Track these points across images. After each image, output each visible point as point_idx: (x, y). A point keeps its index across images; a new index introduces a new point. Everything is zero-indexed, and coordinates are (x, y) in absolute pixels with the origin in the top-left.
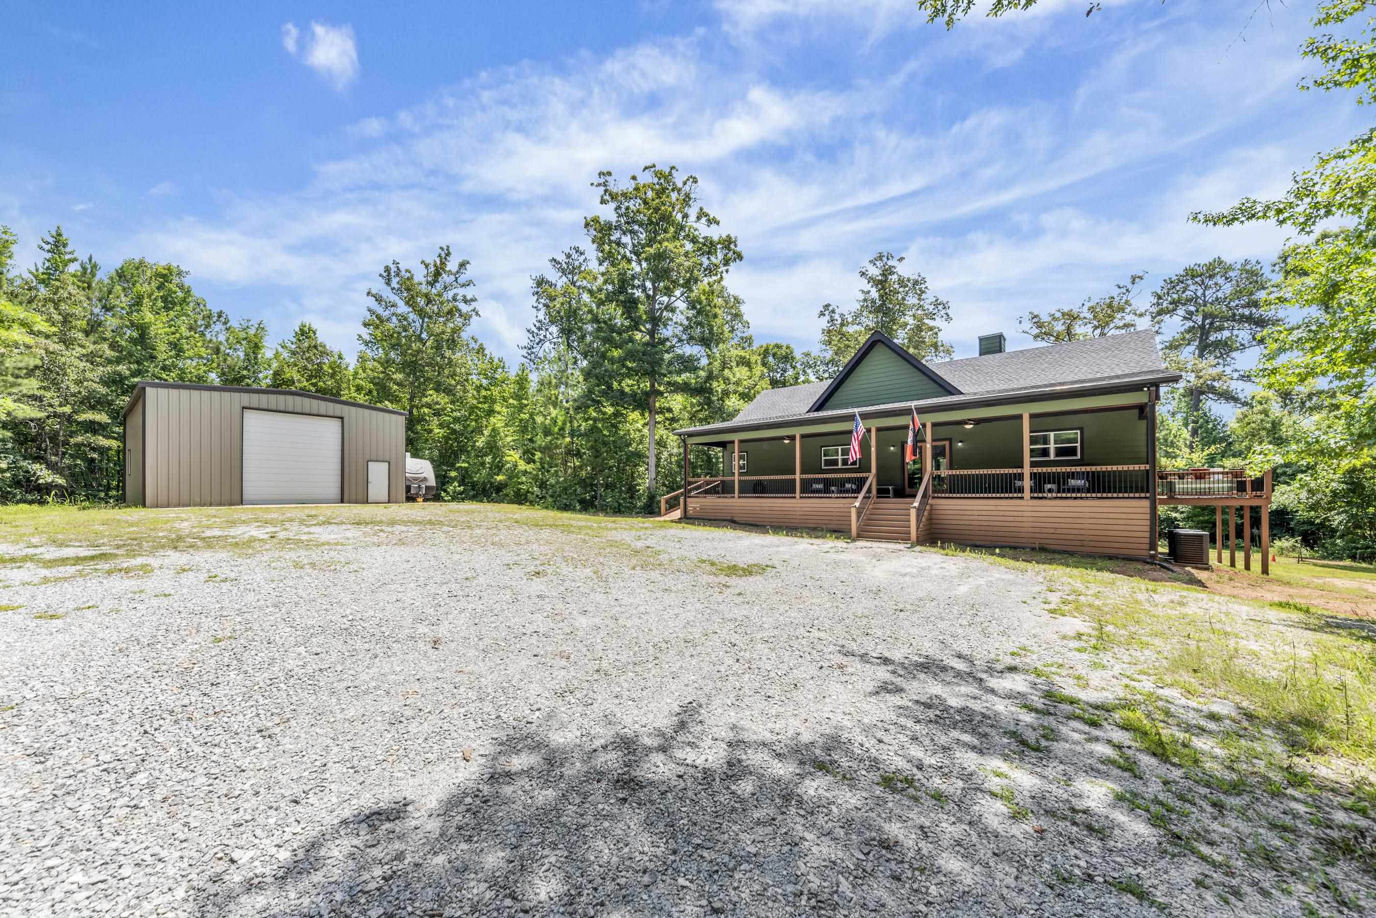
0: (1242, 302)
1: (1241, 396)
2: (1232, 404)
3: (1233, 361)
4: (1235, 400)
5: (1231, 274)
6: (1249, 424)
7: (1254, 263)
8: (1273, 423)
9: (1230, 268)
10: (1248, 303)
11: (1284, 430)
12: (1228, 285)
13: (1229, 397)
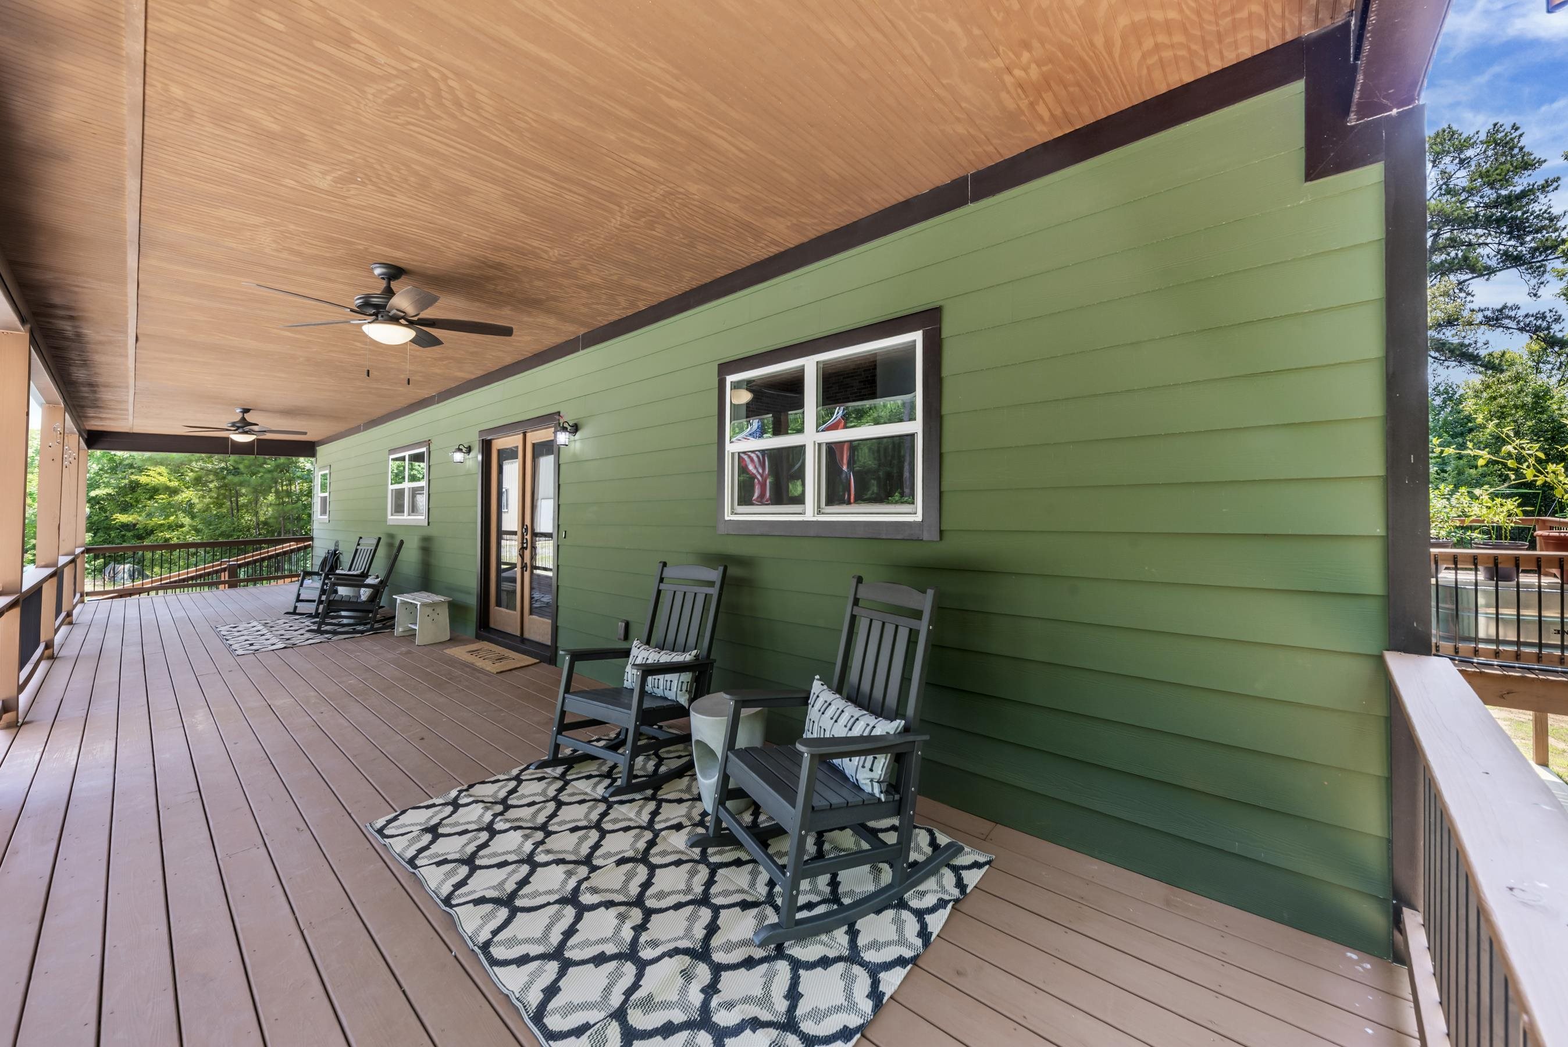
0: (1486, 200)
1: (1483, 353)
2: (1468, 366)
3: (1469, 298)
4: (1474, 359)
5: (1470, 153)
6: (1495, 398)
7: (1508, 129)
8: (1536, 396)
9: (1468, 143)
10: (1496, 201)
11: (1555, 407)
12: (1463, 173)
13: (1463, 355)
